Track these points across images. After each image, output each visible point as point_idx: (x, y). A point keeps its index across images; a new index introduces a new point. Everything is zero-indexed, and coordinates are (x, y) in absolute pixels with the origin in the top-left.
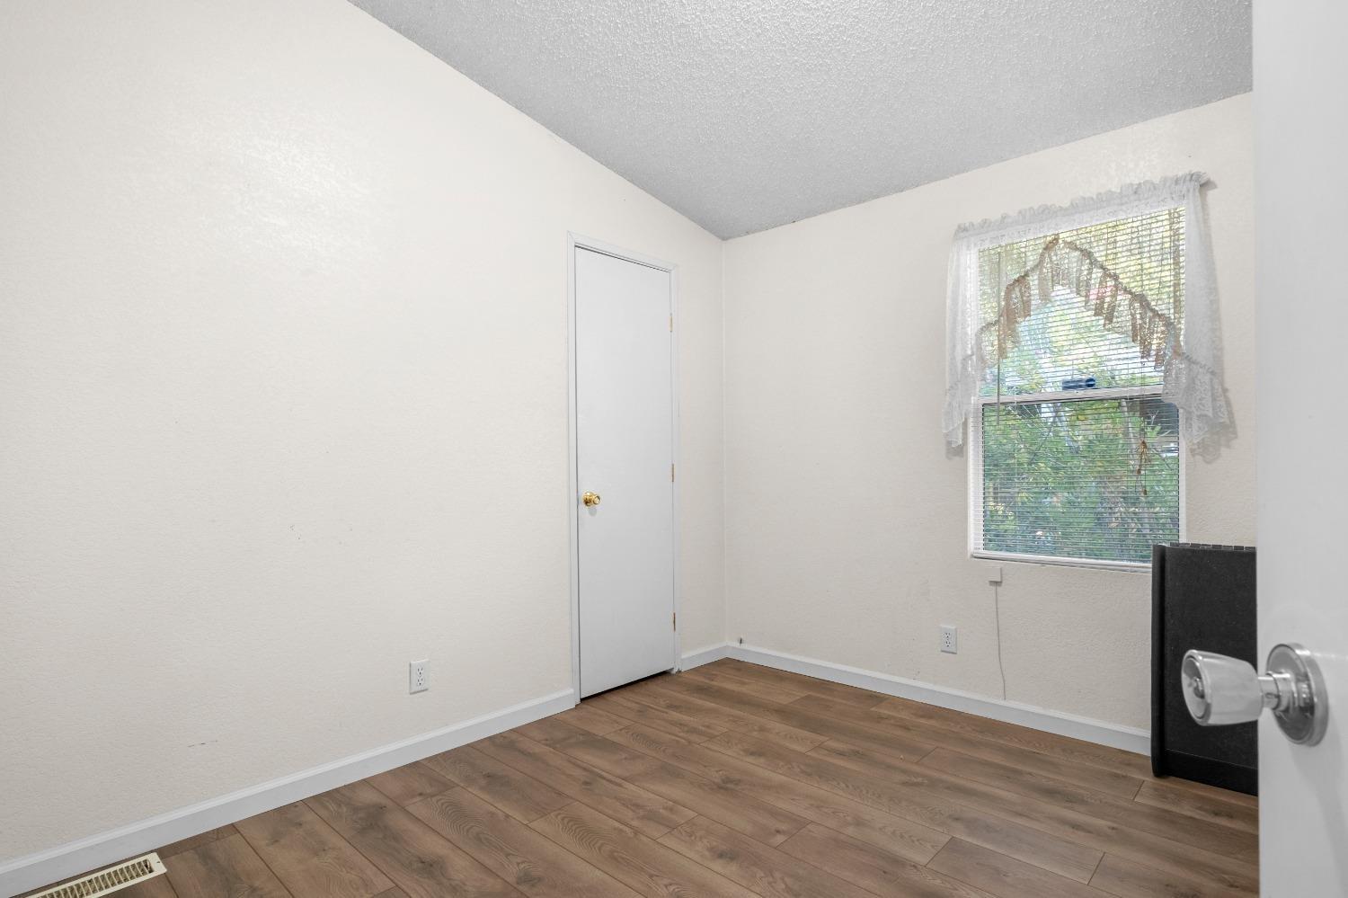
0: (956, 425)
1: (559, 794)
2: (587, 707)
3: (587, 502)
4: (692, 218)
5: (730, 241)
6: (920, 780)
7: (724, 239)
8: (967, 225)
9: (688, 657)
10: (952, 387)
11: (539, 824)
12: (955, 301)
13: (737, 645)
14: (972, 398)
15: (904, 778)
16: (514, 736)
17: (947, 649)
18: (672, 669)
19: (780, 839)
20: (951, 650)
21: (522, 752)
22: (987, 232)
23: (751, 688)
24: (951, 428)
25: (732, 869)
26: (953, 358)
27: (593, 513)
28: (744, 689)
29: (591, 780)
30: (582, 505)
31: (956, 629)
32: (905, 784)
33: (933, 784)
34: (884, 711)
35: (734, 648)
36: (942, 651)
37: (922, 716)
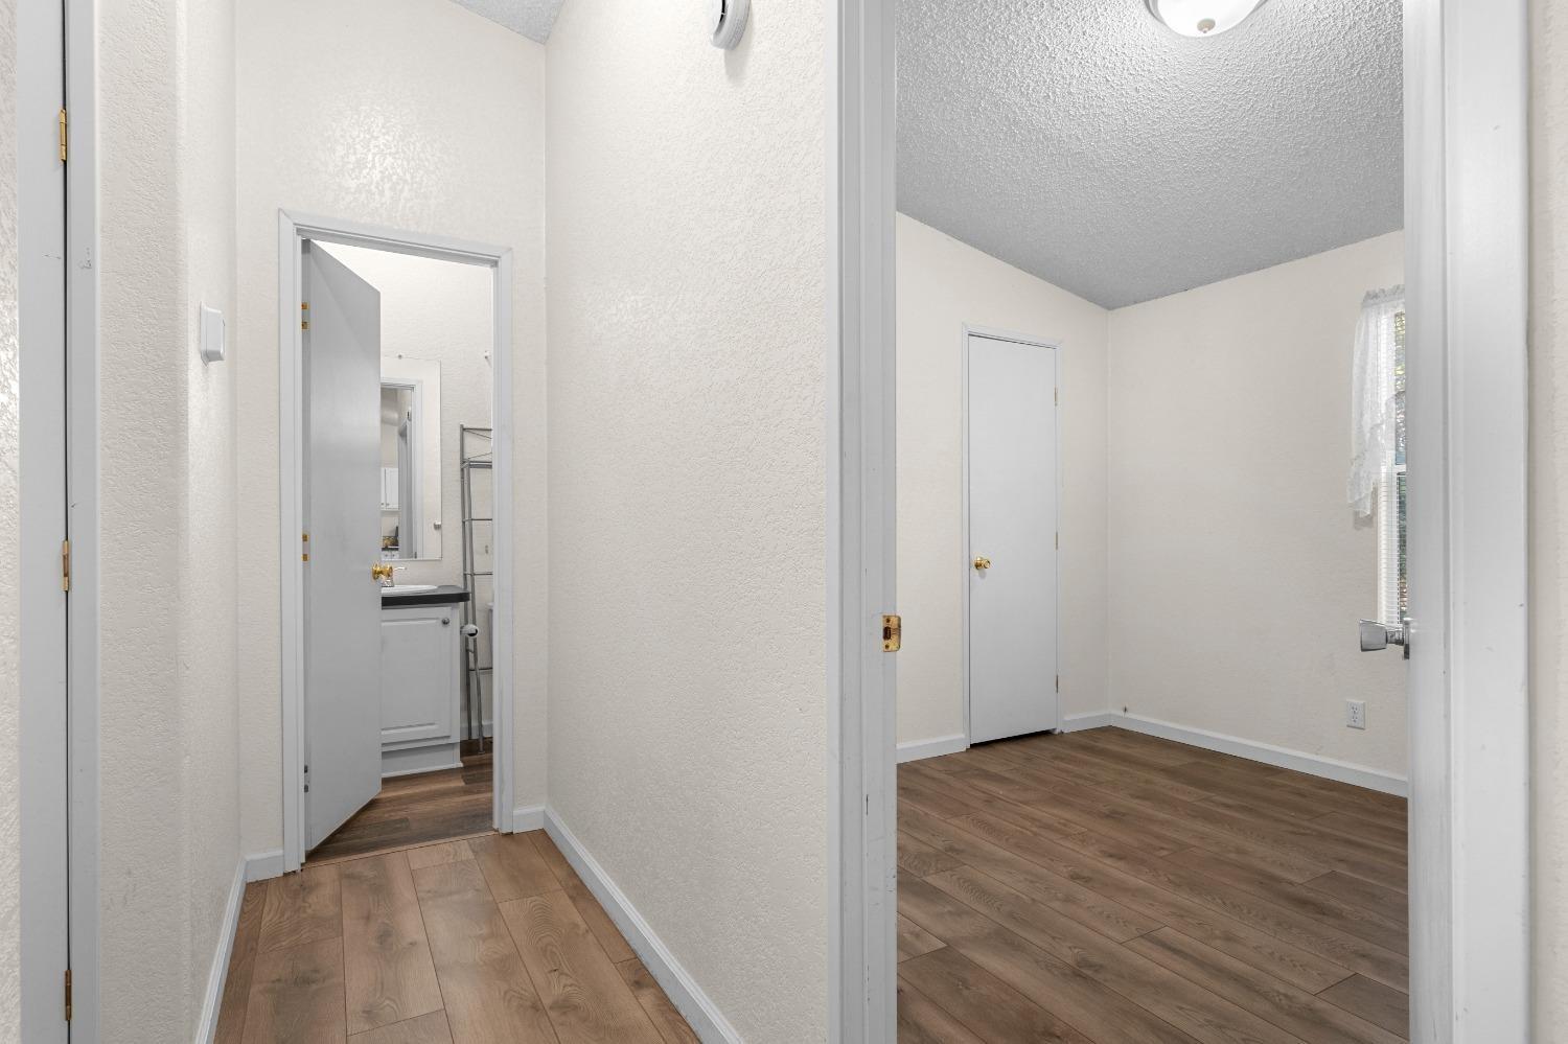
0: (1363, 495)
1: (967, 805)
2: (975, 752)
3: (978, 566)
4: (1078, 293)
5: (1116, 311)
6: (1308, 831)
7: (1110, 308)
8: (1377, 291)
9: (1070, 719)
10: (1358, 456)
11: (956, 821)
12: (1363, 370)
13: (1122, 713)
14: (1383, 467)
15: (1291, 828)
16: (917, 766)
17: (1353, 724)
18: (1054, 729)
19: (1164, 853)
20: (1359, 726)
21: (926, 776)
22: (1399, 299)
23: (1136, 751)
24: (1357, 498)
25: (1121, 864)
26: (1360, 427)
27: (983, 576)
28: (1128, 751)
29: (990, 800)
30: (974, 569)
31: (1364, 705)
32: (1292, 833)
33: (1322, 836)
34: (1278, 780)
35: (1119, 717)
36: (1348, 726)
37: (1322, 789)
